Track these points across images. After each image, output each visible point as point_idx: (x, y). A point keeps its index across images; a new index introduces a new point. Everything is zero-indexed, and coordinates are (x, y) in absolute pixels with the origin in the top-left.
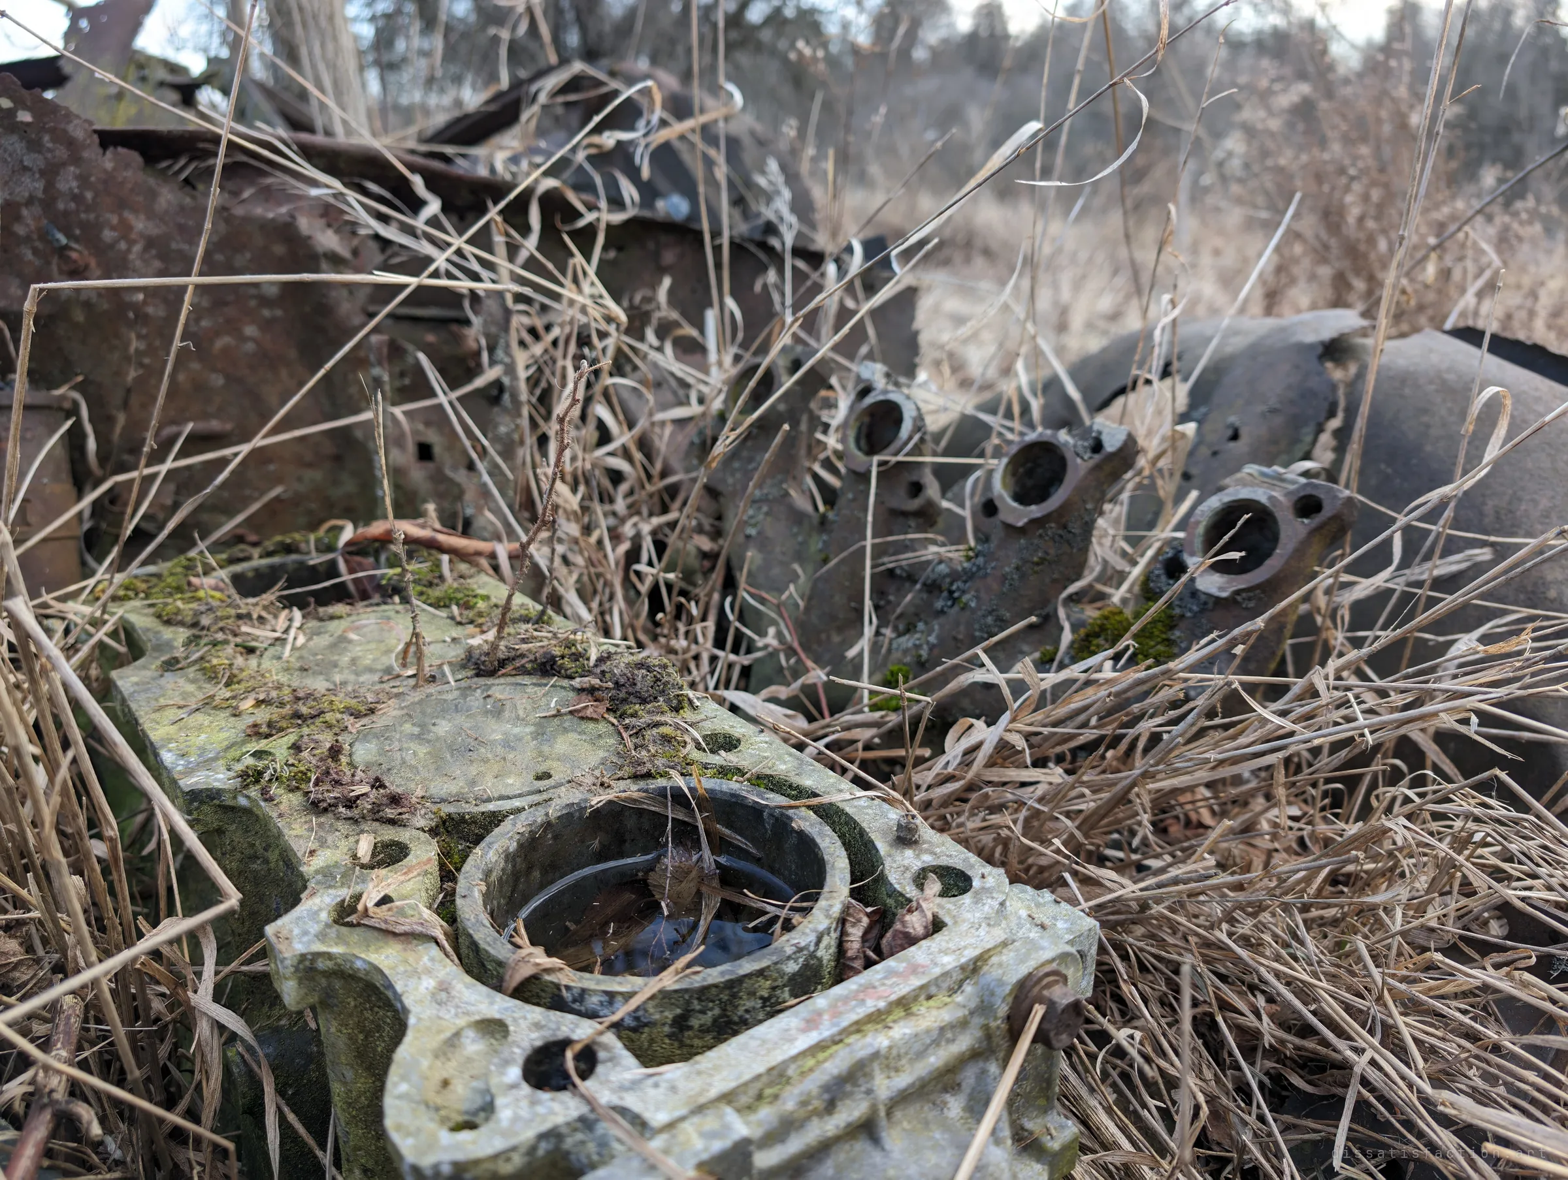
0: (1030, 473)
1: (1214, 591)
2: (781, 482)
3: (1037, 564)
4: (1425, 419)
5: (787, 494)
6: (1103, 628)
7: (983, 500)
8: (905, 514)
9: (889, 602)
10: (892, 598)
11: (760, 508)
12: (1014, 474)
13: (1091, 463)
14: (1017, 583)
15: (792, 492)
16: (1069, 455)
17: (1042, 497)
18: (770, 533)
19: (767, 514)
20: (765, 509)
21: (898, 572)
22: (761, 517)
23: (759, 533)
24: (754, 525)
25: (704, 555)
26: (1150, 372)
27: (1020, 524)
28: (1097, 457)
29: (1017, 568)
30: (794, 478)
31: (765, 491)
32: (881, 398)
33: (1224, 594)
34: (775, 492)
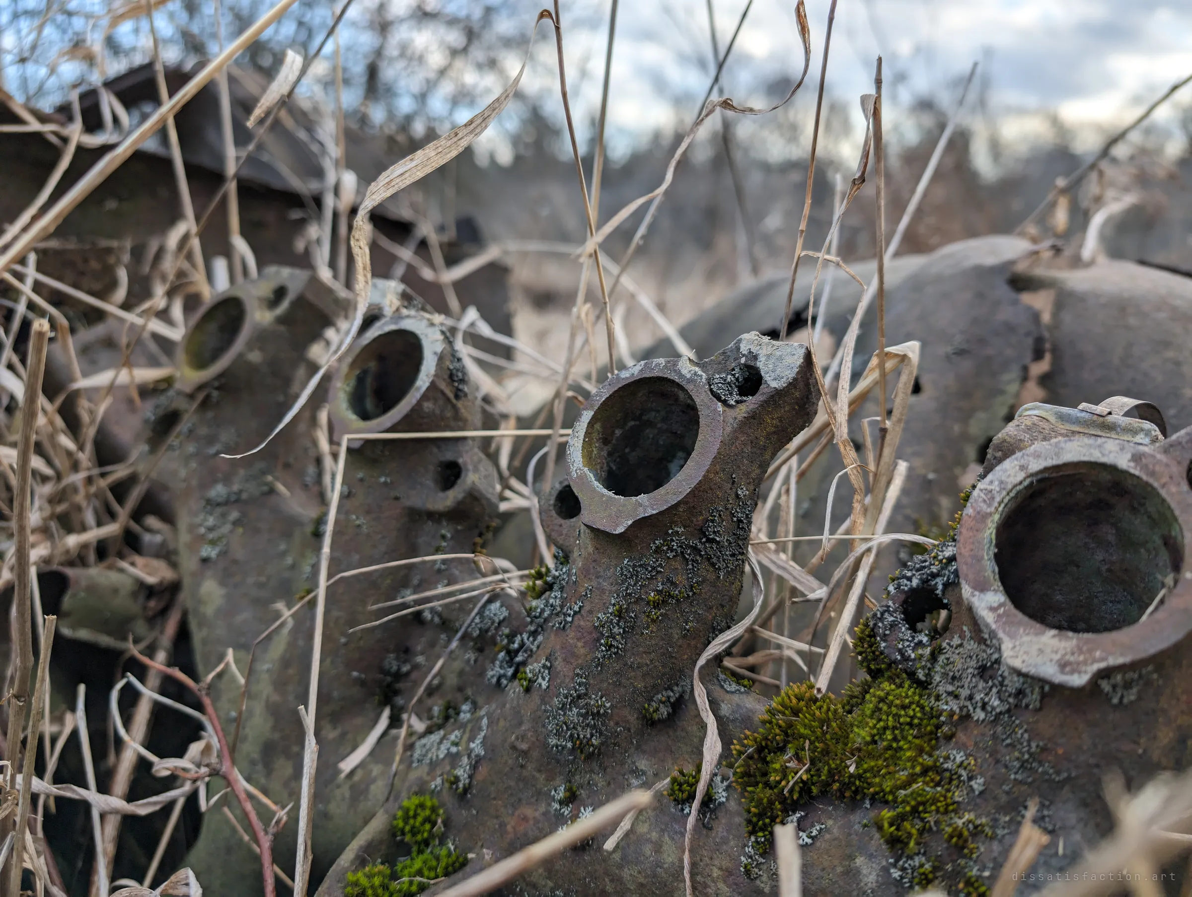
0: (632, 438)
1: (1050, 671)
2: (264, 473)
3: (656, 605)
4: (1170, 354)
5: (272, 491)
6: (788, 732)
7: (558, 487)
8: (434, 516)
9: (416, 667)
10: (420, 659)
11: (224, 515)
12: (605, 441)
13: (742, 411)
14: (617, 643)
15: (281, 487)
16: (702, 398)
17: (658, 480)
18: (239, 553)
19: (236, 523)
20: (234, 515)
21: (427, 615)
22: (226, 528)
23: (223, 554)
24: (213, 543)
25: (149, 591)
26: (828, 252)
27: (620, 530)
28: (752, 402)
29: (620, 614)
30: (287, 466)
31: (236, 487)
32: (393, 327)
33: (1078, 680)
34: (252, 489)
